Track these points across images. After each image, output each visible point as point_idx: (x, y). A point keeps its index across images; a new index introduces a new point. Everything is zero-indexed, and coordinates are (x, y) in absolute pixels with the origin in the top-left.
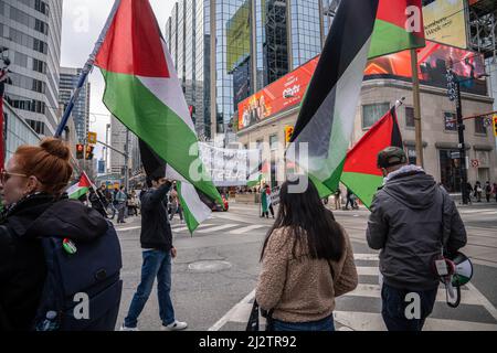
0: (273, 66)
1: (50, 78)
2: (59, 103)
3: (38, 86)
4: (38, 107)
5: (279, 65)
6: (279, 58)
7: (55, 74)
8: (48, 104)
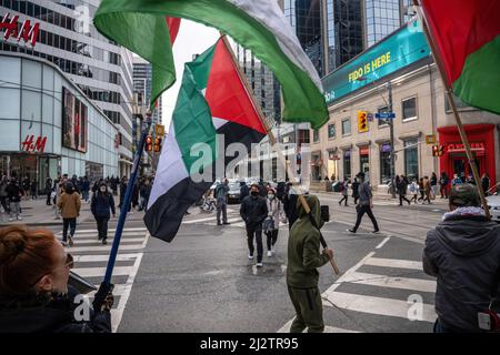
0: (345, 44)
1: (124, 69)
2: (134, 92)
3: (114, 78)
4: (114, 98)
5: (352, 43)
6: (352, 35)
7: (129, 64)
8: (123, 94)
